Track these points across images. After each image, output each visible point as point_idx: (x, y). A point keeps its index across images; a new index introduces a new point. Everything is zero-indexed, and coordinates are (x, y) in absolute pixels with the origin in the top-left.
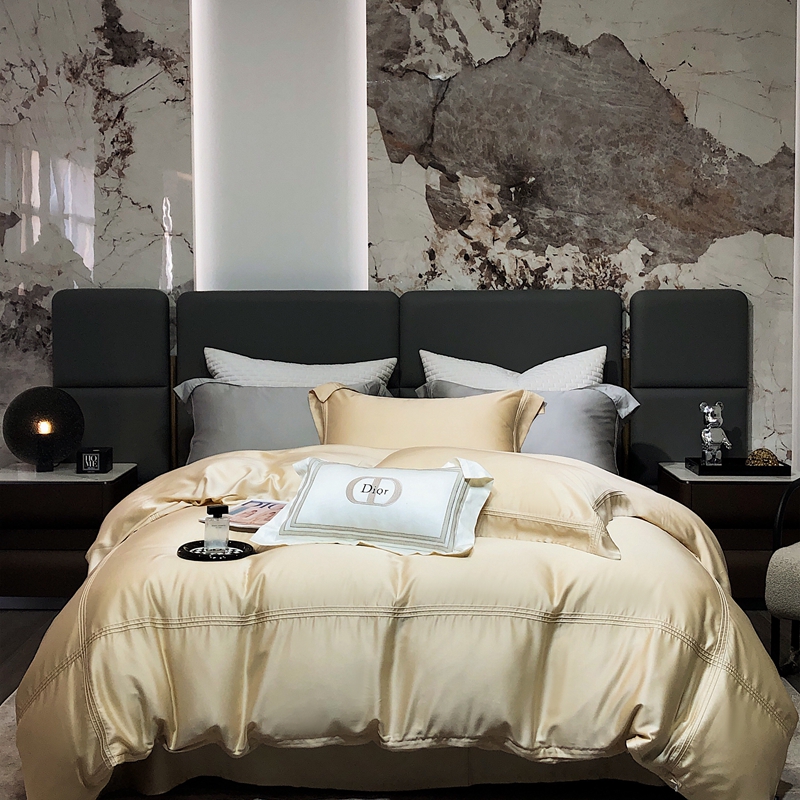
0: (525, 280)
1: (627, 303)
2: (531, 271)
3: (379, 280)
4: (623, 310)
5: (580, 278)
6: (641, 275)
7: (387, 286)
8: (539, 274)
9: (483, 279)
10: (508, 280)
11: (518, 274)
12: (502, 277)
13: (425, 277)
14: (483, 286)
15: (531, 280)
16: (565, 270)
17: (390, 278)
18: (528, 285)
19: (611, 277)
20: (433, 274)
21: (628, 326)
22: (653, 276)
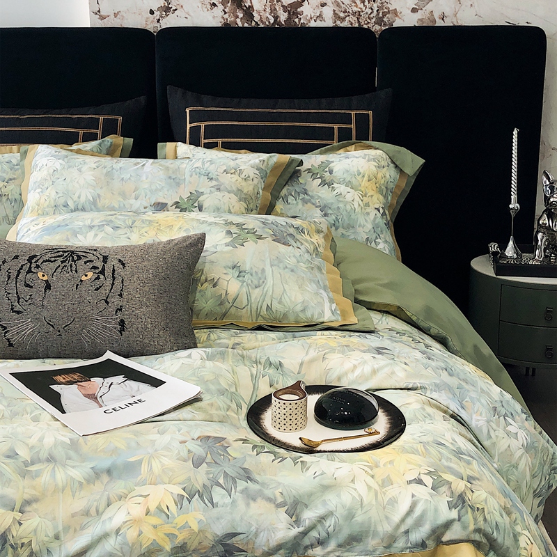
0: (276, 18)
2: (283, 6)
3: (102, 18)
5: (342, 15)
6: (414, 10)
8: (293, 10)
10: (257, 18)
11: (268, 10)
12: (249, 13)
13: (157, 14)
15: (283, 17)
16: (323, 5)
17: (116, 15)
19: (378, 14)
20: (167, 9)
22: (428, 12)
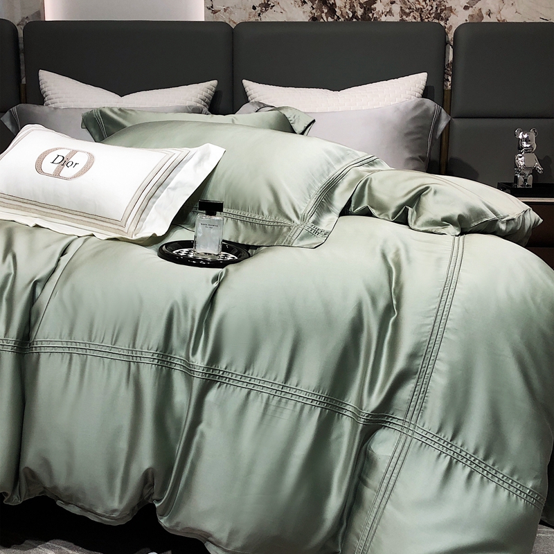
1: (451, 36)
4: (446, 43)
7: (222, 17)
9: (314, 11)
14: (314, 19)
18: (357, 18)
21: (451, 58)
